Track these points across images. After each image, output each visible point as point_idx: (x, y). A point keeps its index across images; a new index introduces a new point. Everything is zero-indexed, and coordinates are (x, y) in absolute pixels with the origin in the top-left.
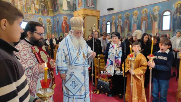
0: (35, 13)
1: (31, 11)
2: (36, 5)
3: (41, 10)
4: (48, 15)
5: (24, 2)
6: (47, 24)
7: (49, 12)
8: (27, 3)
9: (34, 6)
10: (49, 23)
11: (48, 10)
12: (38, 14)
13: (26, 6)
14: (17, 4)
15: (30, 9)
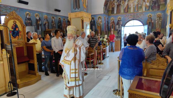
0: (145, 10)
1: (141, 9)
2: (146, 3)
3: (152, 6)
4: (159, 9)
5: (136, 3)
6: (157, 19)
7: (161, 7)
8: (139, 4)
9: (144, 4)
10: (159, 18)
11: (159, 4)
12: (148, 11)
13: (138, 6)
14: (131, 6)
15: (141, 7)
